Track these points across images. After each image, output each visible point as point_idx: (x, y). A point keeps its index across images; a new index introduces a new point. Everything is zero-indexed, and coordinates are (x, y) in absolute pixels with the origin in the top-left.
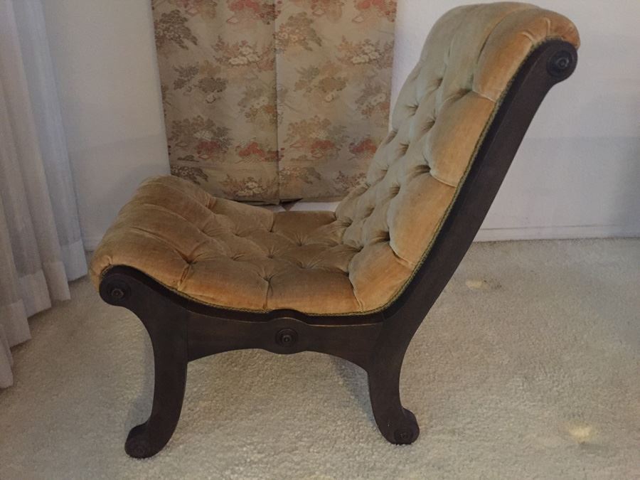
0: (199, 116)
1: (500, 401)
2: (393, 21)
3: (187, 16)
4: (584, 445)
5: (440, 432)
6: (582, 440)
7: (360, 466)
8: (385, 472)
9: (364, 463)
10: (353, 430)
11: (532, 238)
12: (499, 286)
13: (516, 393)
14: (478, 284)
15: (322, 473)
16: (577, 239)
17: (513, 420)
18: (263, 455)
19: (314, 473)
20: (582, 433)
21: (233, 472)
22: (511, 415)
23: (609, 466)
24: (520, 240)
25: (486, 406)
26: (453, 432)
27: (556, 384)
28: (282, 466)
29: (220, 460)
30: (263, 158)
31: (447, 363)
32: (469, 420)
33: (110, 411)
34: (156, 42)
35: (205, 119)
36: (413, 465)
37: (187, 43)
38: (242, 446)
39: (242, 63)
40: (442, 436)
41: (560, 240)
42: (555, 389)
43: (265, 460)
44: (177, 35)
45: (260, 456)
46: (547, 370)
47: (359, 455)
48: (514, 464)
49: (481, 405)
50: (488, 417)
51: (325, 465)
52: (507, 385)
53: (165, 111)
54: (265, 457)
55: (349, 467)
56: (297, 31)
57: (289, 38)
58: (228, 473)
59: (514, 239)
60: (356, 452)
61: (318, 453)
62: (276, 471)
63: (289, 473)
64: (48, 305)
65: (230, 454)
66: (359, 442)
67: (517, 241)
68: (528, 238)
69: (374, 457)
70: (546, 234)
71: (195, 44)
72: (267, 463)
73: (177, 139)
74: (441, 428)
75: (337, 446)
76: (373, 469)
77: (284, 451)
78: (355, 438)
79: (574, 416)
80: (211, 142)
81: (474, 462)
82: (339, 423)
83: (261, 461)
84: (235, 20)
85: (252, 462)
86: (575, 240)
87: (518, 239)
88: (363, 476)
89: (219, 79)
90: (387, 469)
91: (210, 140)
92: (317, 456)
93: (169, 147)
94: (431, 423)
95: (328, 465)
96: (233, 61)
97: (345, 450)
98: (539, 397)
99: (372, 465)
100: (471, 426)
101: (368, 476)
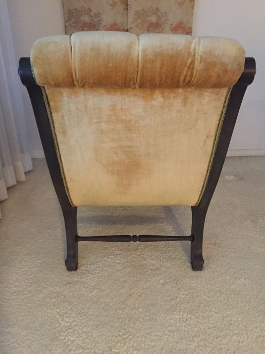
5: (208, 244)
7: (169, 258)
9: (171, 256)
11: (262, 155)
12: (243, 178)
13: (247, 228)
14: (231, 178)
15: (150, 260)
17: (245, 240)
19: (147, 260)
21: (108, 258)
22: (245, 238)
24: (255, 156)
25: (232, 233)
26: (215, 244)
28: (131, 256)
29: (103, 253)
32: (223, 239)
33: (48, 231)
38: (112, 248)
40: (209, 246)
43: (123, 254)
45: (121, 252)
47: (168, 253)
48: (245, 259)
49: (229, 233)
50: (233, 238)
51: (152, 256)
52: (243, 224)
55: (164, 258)
58: (106, 258)
59: (252, 155)
61: (149, 251)
62: (129, 258)
63: (135, 260)
64: (15, 183)
65: (106, 251)
66: (168, 247)
68: (259, 155)
69: (175, 254)
74: (208, 242)
75: (158, 249)
76: (175, 259)
77: (132, 250)
81: (224, 258)
83: (121, 254)
85: (117, 254)
92: (148, 253)
95: (153, 257)
97: (161, 250)
98: (259, 230)
99: (174, 257)
100: (224, 242)
101: (172, 262)
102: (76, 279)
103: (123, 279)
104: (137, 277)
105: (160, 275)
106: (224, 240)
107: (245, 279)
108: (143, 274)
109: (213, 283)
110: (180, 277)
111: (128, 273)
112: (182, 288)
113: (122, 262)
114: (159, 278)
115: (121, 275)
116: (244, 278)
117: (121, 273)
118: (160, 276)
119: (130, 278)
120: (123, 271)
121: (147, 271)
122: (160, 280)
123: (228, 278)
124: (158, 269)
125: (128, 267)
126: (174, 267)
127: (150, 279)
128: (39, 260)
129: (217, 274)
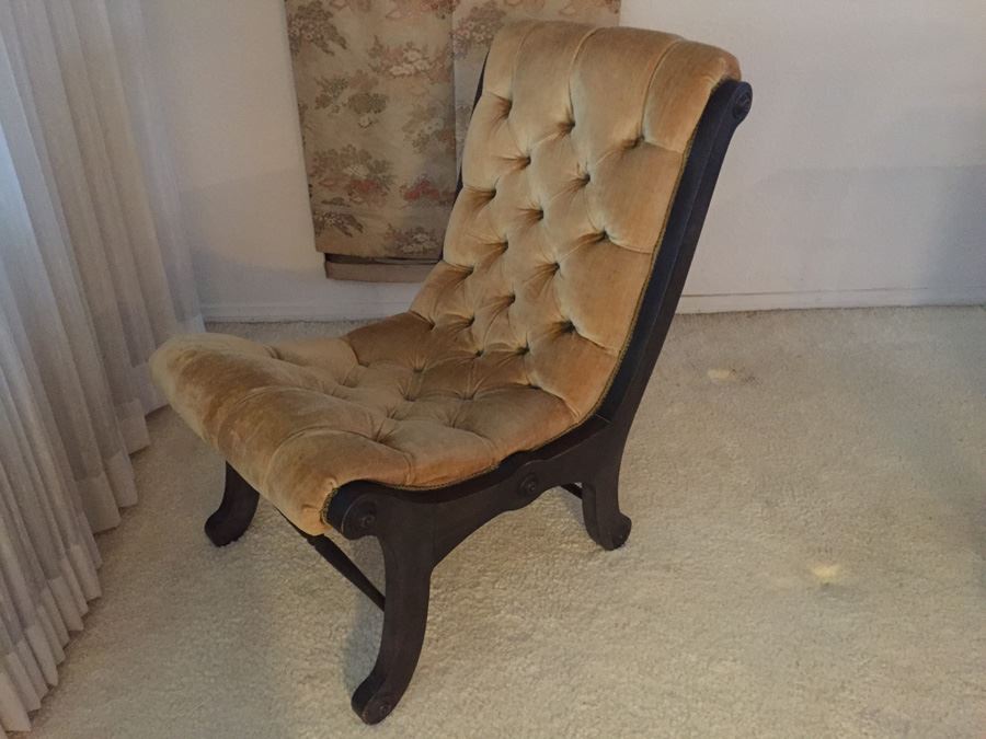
0: (350, 146)
1: (731, 532)
2: (617, 12)
3: (331, 9)
4: (826, 586)
5: (652, 567)
6: (825, 582)
7: (553, 606)
8: (582, 613)
9: (558, 601)
10: (547, 564)
11: (808, 306)
12: (751, 379)
14: (725, 374)
15: (508, 613)
16: (870, 308)
17: (742, 555)
18: (440, 591)
19: (499, 612)
20: (826, 572)
22: (742, 549)
23: (852, 612)
24: (791, 310)
25: (713, 537)
26: (668, 568)
27: (805, 510)
28: (462, 603)
30: (436, 202)
31: (670, 483)
32: (688, 554)
34: (291, 45)
35: (358, 149)
36: (616, 606)
37: (333, 46)
39: (407, 72)
40: (653, 573)
41: (846, 309)
42: (802, 517)
44: (319, 36)
46: (796, 494)
47: (552, 593)
48: (737, 607)
49: (706, 536)
50: (713, 551)
51: (512, 603)
52: (742, 512)
53: (303, 138)
54: (443, 593)
55: (540, 607)
56: (483, 27)
57: (472, 37)
60: (549, 590)
61: (505, 589)
62: (455, 609)
63: (470, 612)
66: (553, 578)
67: (786, 310)
68: (802, 307)
69: (570, 595)
70: (828, 300)
71: (344, 48)
72: (444, 600)
73: (320, 176)
74: (653, 563)
75: (526, 582)
76: (568, 609)
77: (464, 586)
78: (548, 574)
79: (820, 551)
80: (366, 180)
81: (689, 604)
82: (531, 555)
84: (397, 15)
86: (867, 310)
87: (787, 307)
88: (556, 617)
89: (376, 95)
90: (584, 609)
91: (365, 178)
92: (504, 593)
93: (310, 186)
94: (642, 558)
95: (516, 603)
96: (395, 70)
97: (536, 586)
98: (780, 528)
99: (567, 604)
100: (691, 561)
101: (561, 618)
102: (327, 666)
103: (441, 664)
104: (473, 660)
105: (531, 652)
106: (689, 558)
107: (735, 660)
108: (489, 651)
109: (656, 671)
110: (578, 657)
111: (453, 648)
112: (580, 685)
113: (440, 619)
114: (528, 661)
115: (436, 653)
116: (731, 658)
117: (435, 648)
118: (529, 656)
119: (457, 662)
120: (441, 642)
121: (499, 644)
122: (529, 666)
123: (693, 658)
124: (526, 637)
125: (452, 634)
126: (566, 631)
127: (506, 663)
128: (235, 617)
129: (669, 647)
